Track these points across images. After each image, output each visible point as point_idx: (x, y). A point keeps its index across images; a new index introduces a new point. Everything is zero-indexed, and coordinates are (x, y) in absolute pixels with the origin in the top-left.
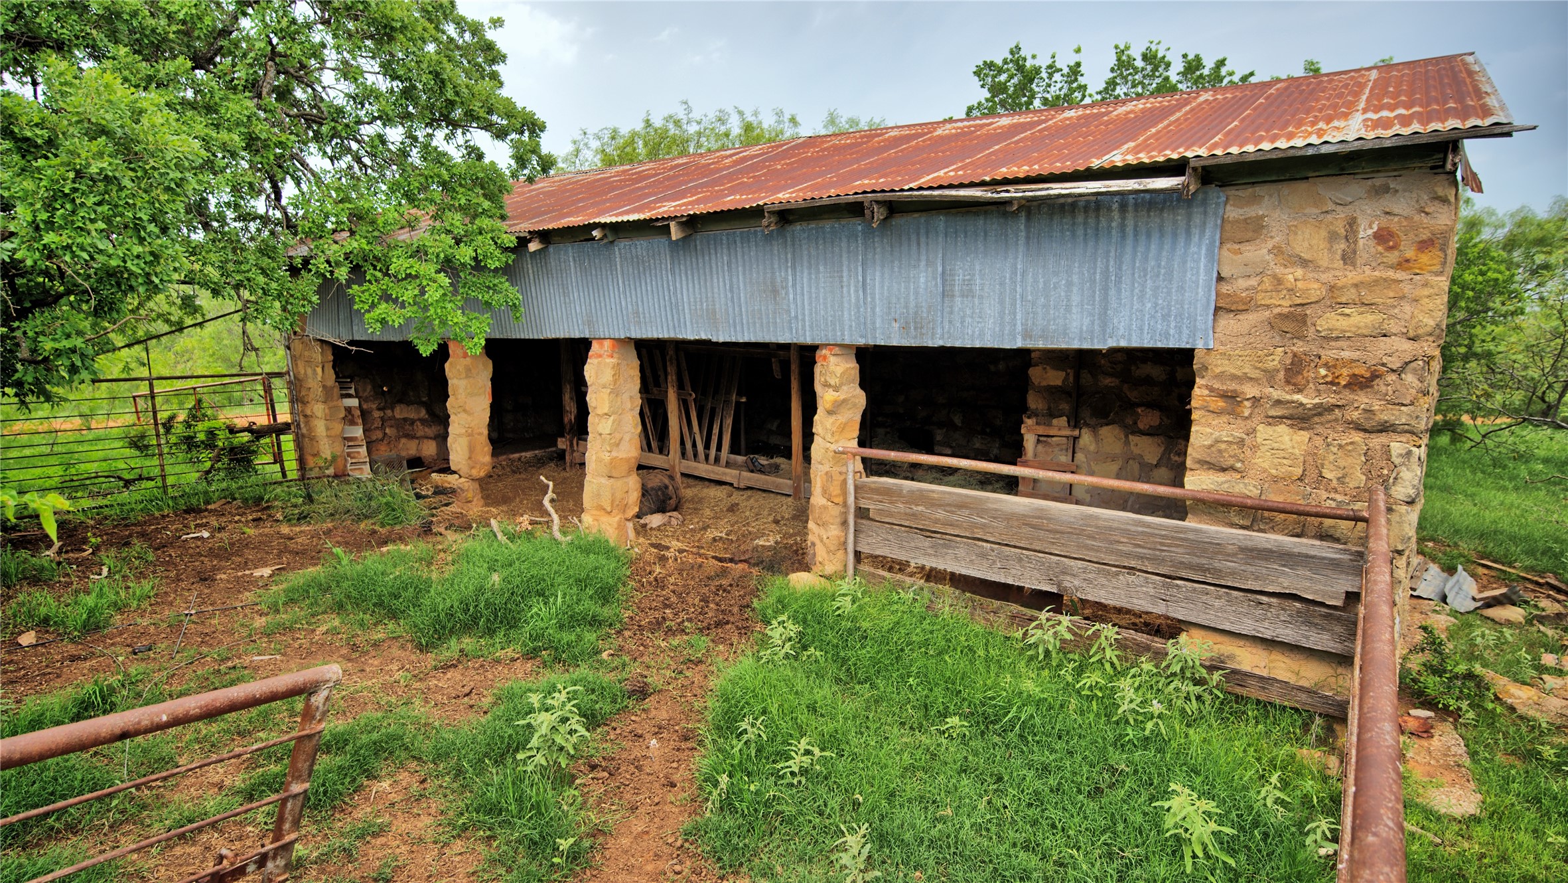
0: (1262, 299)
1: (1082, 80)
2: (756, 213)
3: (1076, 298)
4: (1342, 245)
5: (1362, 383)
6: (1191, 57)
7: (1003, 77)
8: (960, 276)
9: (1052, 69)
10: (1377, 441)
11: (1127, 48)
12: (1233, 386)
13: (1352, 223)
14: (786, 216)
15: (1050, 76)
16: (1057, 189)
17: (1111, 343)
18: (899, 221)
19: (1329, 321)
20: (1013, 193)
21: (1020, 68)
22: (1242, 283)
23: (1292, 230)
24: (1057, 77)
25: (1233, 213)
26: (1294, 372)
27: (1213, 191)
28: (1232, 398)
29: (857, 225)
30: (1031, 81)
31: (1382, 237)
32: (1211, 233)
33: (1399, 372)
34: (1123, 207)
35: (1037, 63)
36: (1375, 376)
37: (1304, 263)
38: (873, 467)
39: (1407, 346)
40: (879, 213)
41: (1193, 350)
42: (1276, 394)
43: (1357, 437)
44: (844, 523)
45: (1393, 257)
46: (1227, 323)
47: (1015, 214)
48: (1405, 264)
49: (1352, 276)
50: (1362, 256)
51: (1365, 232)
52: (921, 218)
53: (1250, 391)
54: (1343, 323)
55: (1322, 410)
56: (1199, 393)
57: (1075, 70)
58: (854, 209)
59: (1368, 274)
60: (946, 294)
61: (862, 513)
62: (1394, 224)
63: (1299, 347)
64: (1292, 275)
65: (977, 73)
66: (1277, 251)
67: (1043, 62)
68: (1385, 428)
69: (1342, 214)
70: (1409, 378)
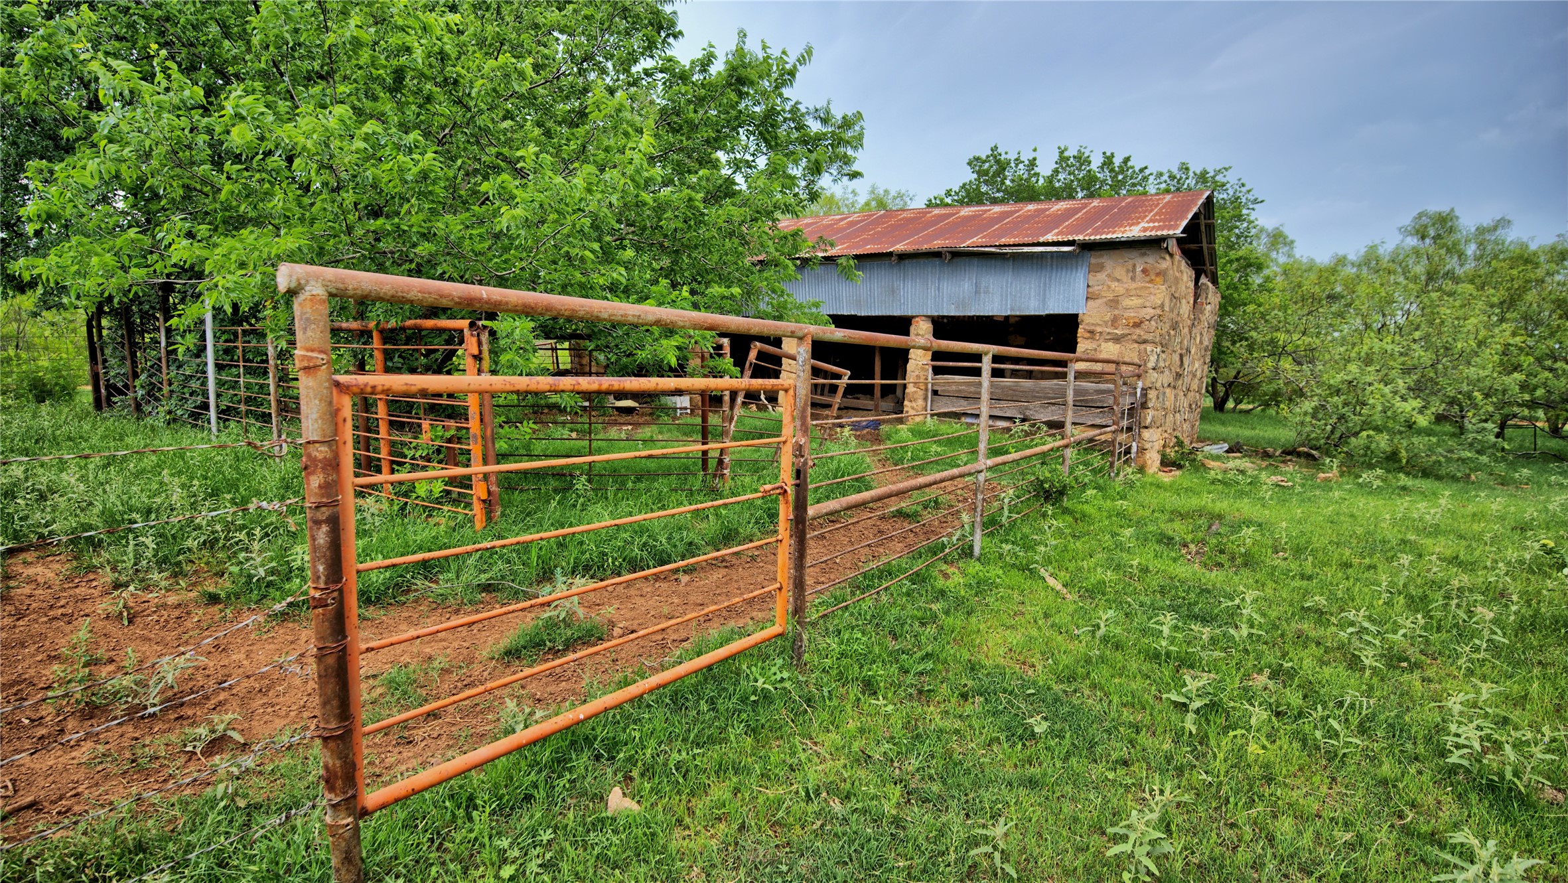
0: (1103, 294)
1: (1037, 170)
2: (890, 254)
3: (1033, 294)
4: (1131, 274)
5: (1137, 325)
6: (1108, 154)
7: (986, 166)
8: (983, 284)
9: (1018, 161)
10: (1142, 346)
11: (1066, 149)
12: (1092, 328)
13: (1134, 266)
14: (903, 257)
15: (1017, 165)
16: (1026, 249)
17: (1047, 312)
18: (956, 260)
19: (1127, 302)
20: (1008, 250)
21: (998, 162)
22: (1096, 288)
23: (1114, 268)
24: (1021, 166)
25: (1093, 261)
26: (1114, 321)
27: (1086, 252)
28: (1092, 332)
29: (937, 261)
30: (1004, 169)
31: (1144, 271)
32: (1085, 269)
33: (1149, 321)
34: (1052, 257)
35: (1008, 157)
36: (1142, 322)
37: (1118, 280)
38: (937, 371)
39: (1152, 311)
40: (949, 256)
41: (1076, 316)
42: (1108, 330)
43: (1136, 345)
44: (925, 399)
45: (1148, 279)
46: (1090, 303)
47: (1008, 259)
48: (1151, 281)
49: (1134, 285)
50: (1138, 278)
51: (1139, 269)
52: (967, 259)
53: (1099, 329)
54: (1131, 303)
55: (1124, 336)
56: (1080, 331)
57: (1032, 163)
58: (936, 255)
59: (1140, 284)
60: (977, 292)
61: (935, 393)
62: (1148, 266)
63: (1116, 312)
64: (1114, 285)
65: (970, 164)
66: (1109, 276)
67: (1012, 156)
68: (1145, 342)
69: (1131, 262)
70: (1153, 323)
